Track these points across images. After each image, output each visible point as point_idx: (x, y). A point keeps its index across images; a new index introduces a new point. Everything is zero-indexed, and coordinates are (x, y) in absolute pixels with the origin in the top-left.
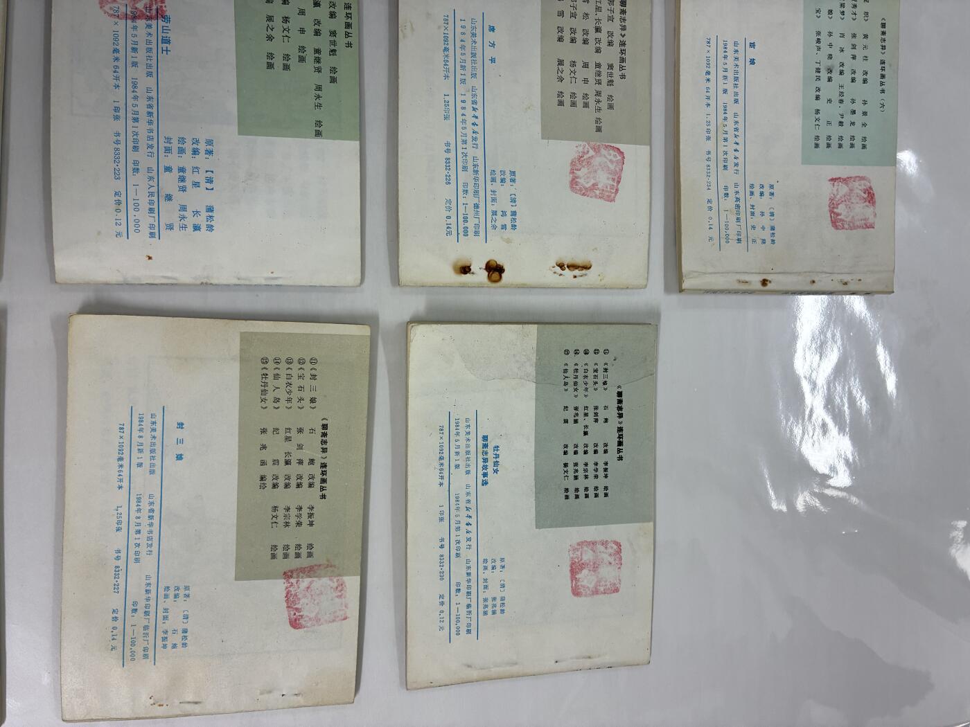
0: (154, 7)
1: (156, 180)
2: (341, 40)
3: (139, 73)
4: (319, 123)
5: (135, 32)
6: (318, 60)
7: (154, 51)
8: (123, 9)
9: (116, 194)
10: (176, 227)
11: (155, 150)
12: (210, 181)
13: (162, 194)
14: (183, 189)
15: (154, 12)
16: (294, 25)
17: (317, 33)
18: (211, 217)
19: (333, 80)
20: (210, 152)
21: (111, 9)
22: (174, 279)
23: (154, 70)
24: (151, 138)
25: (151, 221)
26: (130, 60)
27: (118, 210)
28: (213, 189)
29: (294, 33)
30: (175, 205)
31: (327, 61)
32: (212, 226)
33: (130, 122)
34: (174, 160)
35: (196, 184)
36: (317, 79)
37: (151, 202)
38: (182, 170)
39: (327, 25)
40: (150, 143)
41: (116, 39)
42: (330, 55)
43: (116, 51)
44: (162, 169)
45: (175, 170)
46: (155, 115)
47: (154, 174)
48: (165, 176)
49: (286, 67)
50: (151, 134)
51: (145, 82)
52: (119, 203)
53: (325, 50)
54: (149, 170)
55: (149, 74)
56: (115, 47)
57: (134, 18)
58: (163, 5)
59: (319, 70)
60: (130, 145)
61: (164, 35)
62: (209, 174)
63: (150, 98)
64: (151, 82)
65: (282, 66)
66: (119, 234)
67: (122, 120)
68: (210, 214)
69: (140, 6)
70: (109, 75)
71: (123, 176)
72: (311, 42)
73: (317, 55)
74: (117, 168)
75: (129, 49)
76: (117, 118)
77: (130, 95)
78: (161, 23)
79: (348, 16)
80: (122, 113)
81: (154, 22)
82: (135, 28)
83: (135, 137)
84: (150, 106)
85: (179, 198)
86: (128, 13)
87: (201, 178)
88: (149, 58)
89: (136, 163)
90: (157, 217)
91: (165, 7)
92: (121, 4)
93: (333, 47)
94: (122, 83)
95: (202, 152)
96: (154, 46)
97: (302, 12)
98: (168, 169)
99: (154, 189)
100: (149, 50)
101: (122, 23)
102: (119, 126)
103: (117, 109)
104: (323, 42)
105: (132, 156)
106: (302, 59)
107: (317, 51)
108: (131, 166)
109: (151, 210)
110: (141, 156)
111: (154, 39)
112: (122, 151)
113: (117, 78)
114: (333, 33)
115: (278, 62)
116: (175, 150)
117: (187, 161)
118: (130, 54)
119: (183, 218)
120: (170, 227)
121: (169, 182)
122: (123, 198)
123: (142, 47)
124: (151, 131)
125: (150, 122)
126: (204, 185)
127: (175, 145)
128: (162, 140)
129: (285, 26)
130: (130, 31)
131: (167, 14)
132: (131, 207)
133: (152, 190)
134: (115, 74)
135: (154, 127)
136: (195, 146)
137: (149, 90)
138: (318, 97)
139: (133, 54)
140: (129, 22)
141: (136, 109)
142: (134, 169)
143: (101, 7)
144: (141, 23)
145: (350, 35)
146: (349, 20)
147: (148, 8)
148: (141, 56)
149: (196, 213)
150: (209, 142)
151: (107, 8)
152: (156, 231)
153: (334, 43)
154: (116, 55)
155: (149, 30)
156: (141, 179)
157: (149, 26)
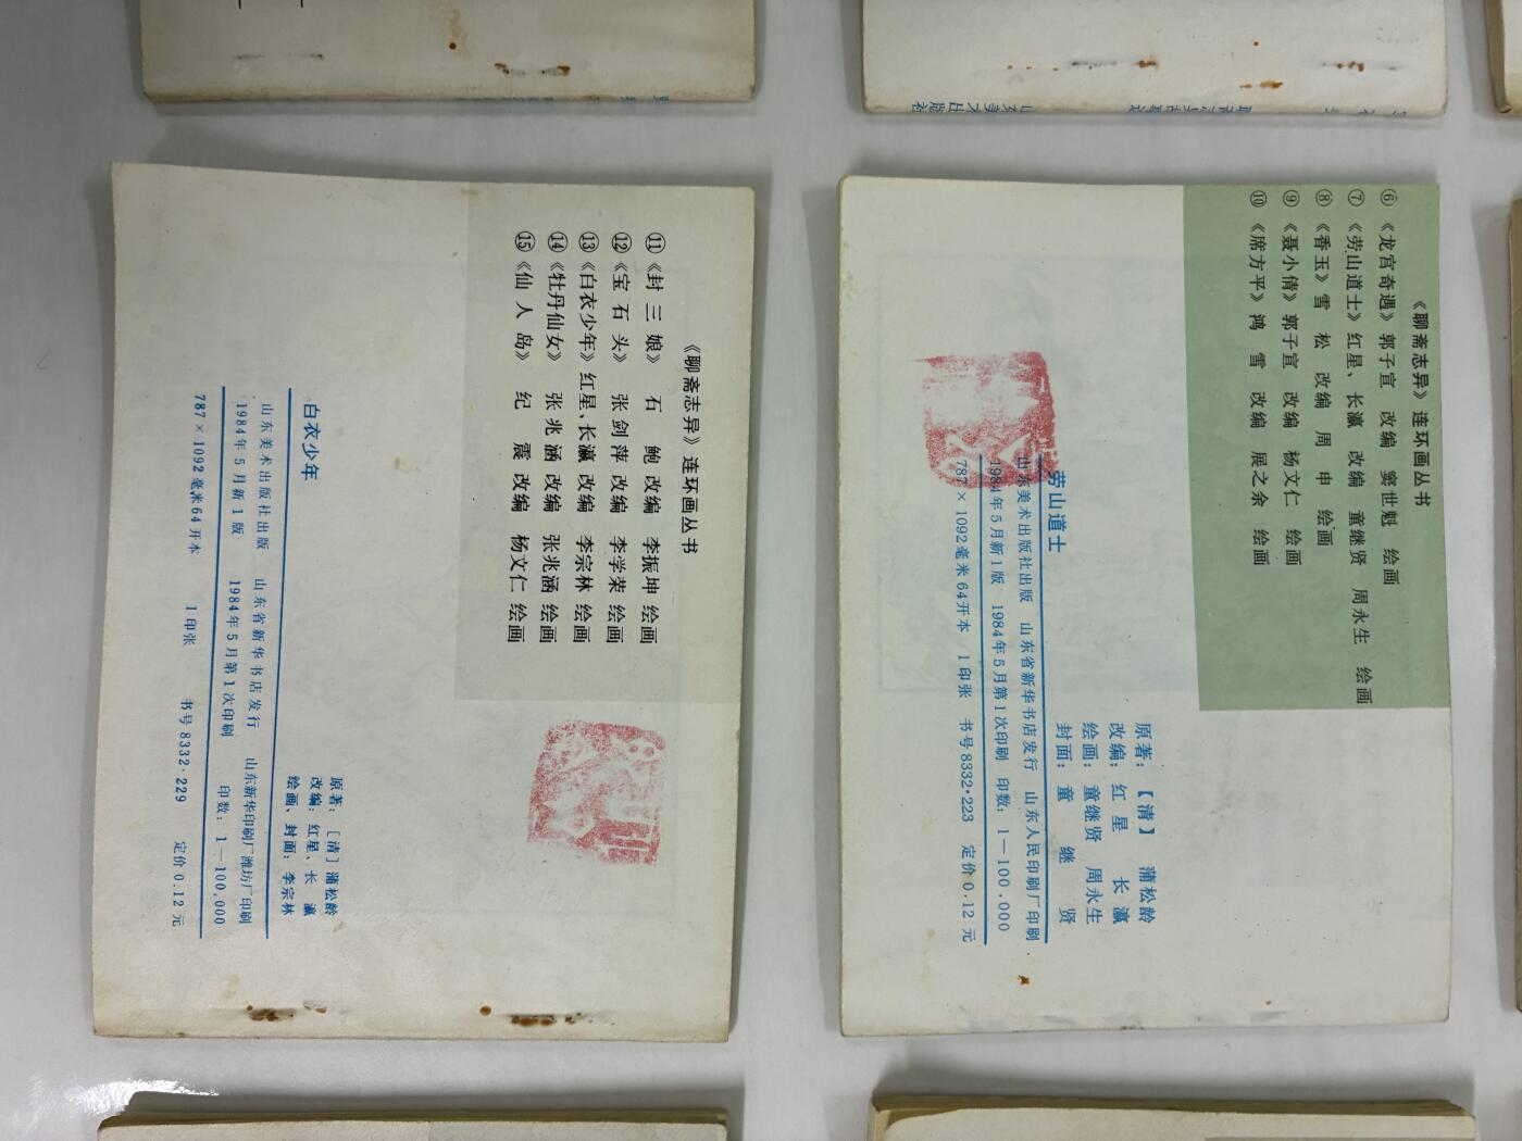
0: (1034, 457)
1: (1041, 819)
2: (1406, 489)
3: (1004, 595)
4: (1364, 674)
5: (998, 512)
6: (1358, 538)
7: (1035, 546)
8: (974, 466)
9: (965, 851)
10: (1080, 917)
11: (1039, 754)
12: (1146, 813)
13: (1055, 847)
14: (1095, 835)
15: (1033, 467)
16: (1307, 468)
17: (1356, 480)
18: (1150, 891)
19: (1391, 578)
20: (1144, 752)
21: (952, 467)
22: (1068, 1021)
23: (1034, 586)
24: (1029, 730)
25: (1032, 905)
26: (988, 570)
27: (968, 886)
28: (1152, 831)
29: (1309, 485)
30: (1078, 869)
31: (1378, 538)
32: (1151, 911)
33: (990, 696)
34: (1076, 774)
35: (1120, 823)
36: (1357, 577)
37: (1033, 867)
38: (1092, 793)
39: (1377, 461)
40: (1029, 739)
41: (961, 528)
42: (1383, 524)
43: (961, 553)
44: (1053, 794)
45: (1079, 794)
46: (1038, 680)
47: (1038, 806)
48: (1058, 808)
49: (1293, 558)
50: (1031, 721)
51: (1020, 613)
52: (970, 870)
53: (1373, 513)
54: (1029, 797)
55: (1026, 596)
56: (961, 544)
57: (996, 482)
58: (1052, 451)
59: (1360, 558)
60: (992, 746)
61: (1054, 512)
62: (1145, 801)
63: (1027, 646)
64: (1029, 611)
65: (1284, 557)
66: (967, 936)
67: (976, 696)
68: (1148, 885)
69: (1007, 456)
70: (948, 605)
71: (978, 813)
72: (1342, 499)
73: (1356, 527)
74: (967, 796)
75: (987, 547)
76: (965, 691)
77: (990, 641)
78: (1047, 488)
79: (1421, 439)
80: (974, 681)
81: (1033, 488)
82: (997, 503)
83: (1000, 729)
84: (1028, 663)
85: (1088, 854)
86: (985, 473)
87: (1128, 808)
88: (1026, 562)
89: (1003, 784)
90: (1043, 898)
91: (1055, 454)
92: (970, 456)
93: (1388, 508)
94: (973, 618)
95: (1130, 751)
96: (1033, 537)
97: (1325, 440)
98: (1065, 794)
99: (1039, 839)
100: (1025, 546)
101: (972, 494)
102: (970, 708)
103: (964, 673)
104: (1369, 498)
105: (997, 769)
106: (1325, 538)
107: (1357, 518)
108: (993, 792)
109: (1032, 883)
110: (1011, 768)
111: (1033, 523)
112: (977, 761)
113: (964, 609)
114: (1389, 478)
115: (1277, 548)
116: (1077, 752)
117: (1101, 773)
118: (989, 556)
119: (1094, 896)
120: (1069, 916)
121: (1067, 822)
122: (978, 861)
123: (1012, 539)
124: (1030, 714)
125: (1029, 696)
126: (1135, 822)
127: (1077, 742)
128: (1052, 732)
129: (1290, 471)
130: (989, 511)
131: (1059, 467)
132: (993, 877)
133: (1035, 839)
134: (960, 601)
135: (1036, 705)
136: (1116, 740)
137: (1025, 629)
138: (1361, 616)
139: (995, 558)
140: (986, 490)
141: (1000, 670)
142: (999, 798)
143: (933, 466)
144: (1009, 492)
145: (1424, 478)
146: (1423, 448)
147: (1024, 459)
148: (1010, 559)
149: (1121, 884)
150: (1144, 730)
151: (943, 466)
152: (1041, 925)
153: (1391, 498)
154: (962, 561)
155: (1025, 505)
156: (1012, 819)
157: (1025, 497)
